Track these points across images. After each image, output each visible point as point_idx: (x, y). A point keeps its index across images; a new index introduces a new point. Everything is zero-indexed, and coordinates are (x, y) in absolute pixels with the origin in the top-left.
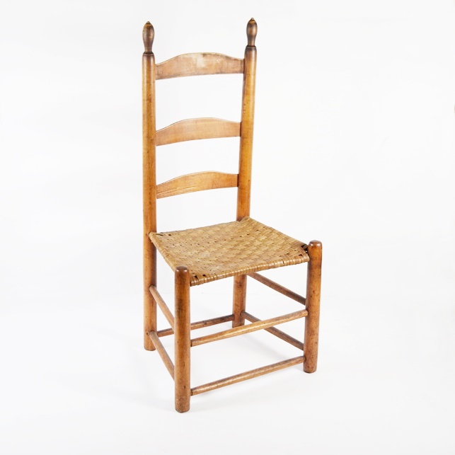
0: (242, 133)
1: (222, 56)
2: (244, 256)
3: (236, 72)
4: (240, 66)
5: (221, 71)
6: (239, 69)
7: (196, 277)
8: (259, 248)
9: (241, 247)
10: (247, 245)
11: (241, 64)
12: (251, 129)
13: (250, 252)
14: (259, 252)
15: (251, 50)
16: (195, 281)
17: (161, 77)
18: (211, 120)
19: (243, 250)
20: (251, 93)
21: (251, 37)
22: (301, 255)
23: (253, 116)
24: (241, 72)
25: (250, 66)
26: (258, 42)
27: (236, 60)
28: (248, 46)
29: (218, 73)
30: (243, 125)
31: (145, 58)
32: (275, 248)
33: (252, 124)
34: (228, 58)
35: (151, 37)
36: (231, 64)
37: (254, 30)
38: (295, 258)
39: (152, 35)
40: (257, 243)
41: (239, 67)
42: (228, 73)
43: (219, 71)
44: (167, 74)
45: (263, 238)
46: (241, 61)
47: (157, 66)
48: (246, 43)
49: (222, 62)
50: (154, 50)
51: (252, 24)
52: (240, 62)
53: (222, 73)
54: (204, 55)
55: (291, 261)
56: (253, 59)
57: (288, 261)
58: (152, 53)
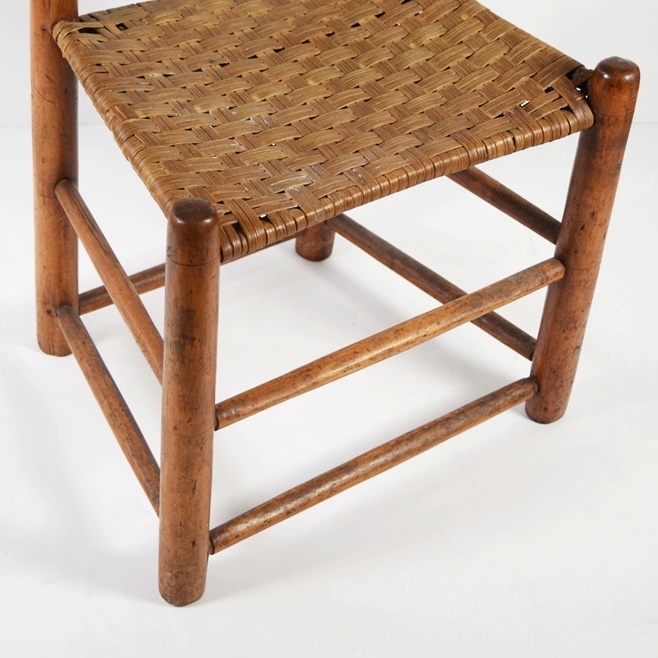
2: (381, 118)
7: (238, 228)
8: (424, 75)
9: (365, 74)
10: (382, 66)
13: (399, 99)
14: (426, 100)
16: (237, 243)
19: (374, 90)
22: (568, 109)
32: (480, 81)
38: (550, 120)
40: (416, 58)
45: (431, 34)
55: (537, 132)
57: (528, 135)
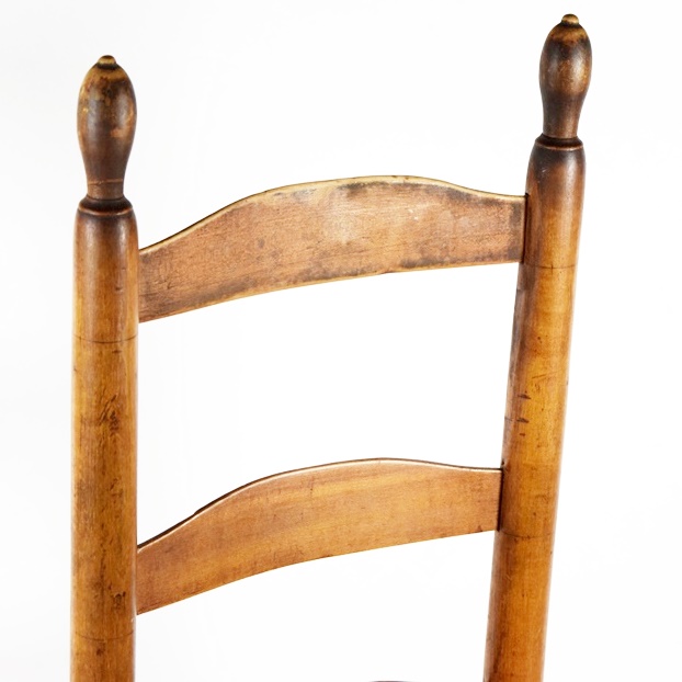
0: (510, 515)
1: (431, 190)
3: (492, 258)
4: (507, 226)
5: (425, 258)
6: (502, 243)
11: (514, 219)
12: (549, 498)
15: (559, 159)
17: (160, 307)
18: (376, 468)
20: (555, 347)
21: (561, 100)
23: (558, 443)
24: (509, 257)
25: (554, 229)
26: (588, 126)
27: (490, 203)
28: (543, 141)
29: (409, 265)
30: (513, 479)
31: (90, 229)
33: (553, 476)
34: (457, 198)
35: (121, 133)
36: (469, 221)
37: (578, 67)
39: (123, 119)
41: (505, 234)
42: (455, 262)
43: (416, 257)
44: (186, 289)
46: (514, 206)
47: (146, 259)
48: (538, 129)
49: (431, 216)
50: (131, 190)
51: (565, 43)
52: (508, 212)
53: (428, 263)
54: (355, 189)
56: (568, 200)
58: (126, 205)
